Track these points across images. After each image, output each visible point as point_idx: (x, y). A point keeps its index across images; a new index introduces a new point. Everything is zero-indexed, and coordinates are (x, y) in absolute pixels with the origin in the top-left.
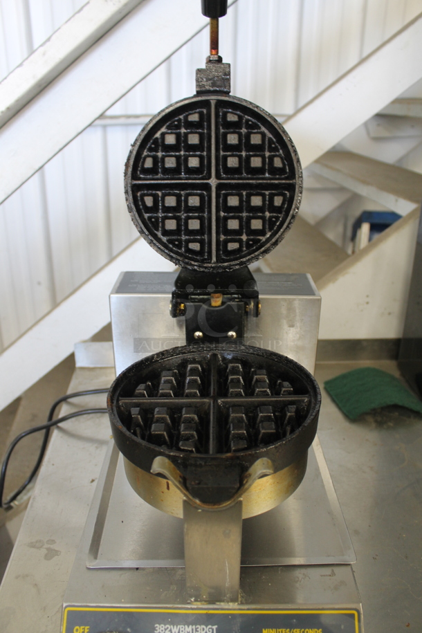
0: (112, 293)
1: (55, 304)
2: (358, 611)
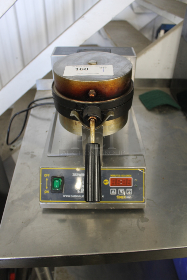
0: (52, 55)
1: (24, 66)
2: (144, 169)
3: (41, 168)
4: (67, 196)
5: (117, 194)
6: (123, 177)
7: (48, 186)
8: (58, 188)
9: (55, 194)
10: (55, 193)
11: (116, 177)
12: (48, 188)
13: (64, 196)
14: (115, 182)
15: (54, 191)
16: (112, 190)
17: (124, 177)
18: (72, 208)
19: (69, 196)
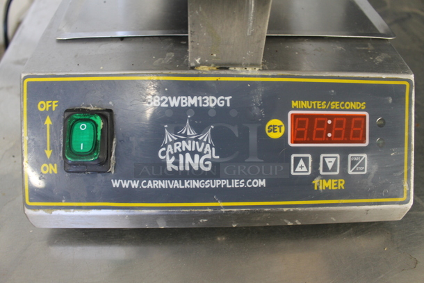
2: (409, 81)
3: (25, 78)
4: (125, 185)
5: (316, 173)
6: (335, 110)
7: (52, 147)
8: (90, 154)
9: (79, 178)
10: (78, 172)
11: (312, 109)
12: (54, 154)
13: (116, 184)
14: (308, 129)
15: (73, 164)
16: (297, 160)
17: (340, 110)
18: (147, 226)
19: (135, 185)
